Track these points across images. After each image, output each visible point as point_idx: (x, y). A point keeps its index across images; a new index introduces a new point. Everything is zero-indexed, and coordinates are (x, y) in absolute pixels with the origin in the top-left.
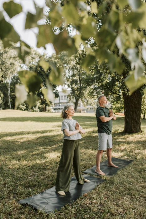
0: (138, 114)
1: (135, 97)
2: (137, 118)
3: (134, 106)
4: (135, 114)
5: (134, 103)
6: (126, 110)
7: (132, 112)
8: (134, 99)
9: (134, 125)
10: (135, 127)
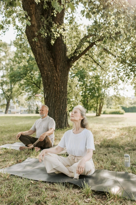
0: (63, 100)
1: (58, 75)
2: (63, 107)
3: (56, 89)
4: (59, 100)
5: (57, 84)
6: (46, 96)
7: (55, 98)
8: (56, 79)
9: (58, 116)
10: (59, 120)
